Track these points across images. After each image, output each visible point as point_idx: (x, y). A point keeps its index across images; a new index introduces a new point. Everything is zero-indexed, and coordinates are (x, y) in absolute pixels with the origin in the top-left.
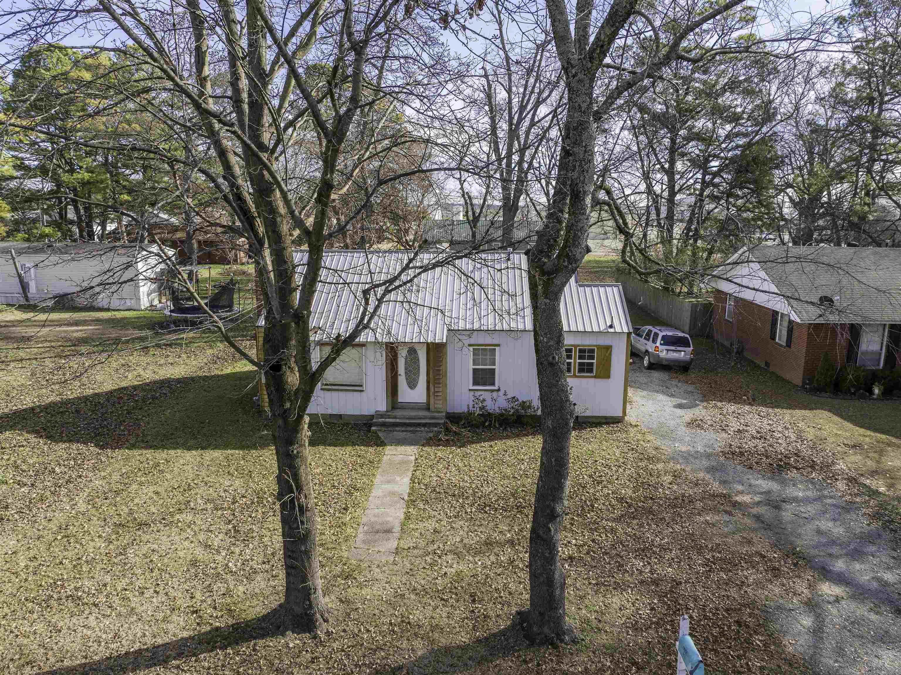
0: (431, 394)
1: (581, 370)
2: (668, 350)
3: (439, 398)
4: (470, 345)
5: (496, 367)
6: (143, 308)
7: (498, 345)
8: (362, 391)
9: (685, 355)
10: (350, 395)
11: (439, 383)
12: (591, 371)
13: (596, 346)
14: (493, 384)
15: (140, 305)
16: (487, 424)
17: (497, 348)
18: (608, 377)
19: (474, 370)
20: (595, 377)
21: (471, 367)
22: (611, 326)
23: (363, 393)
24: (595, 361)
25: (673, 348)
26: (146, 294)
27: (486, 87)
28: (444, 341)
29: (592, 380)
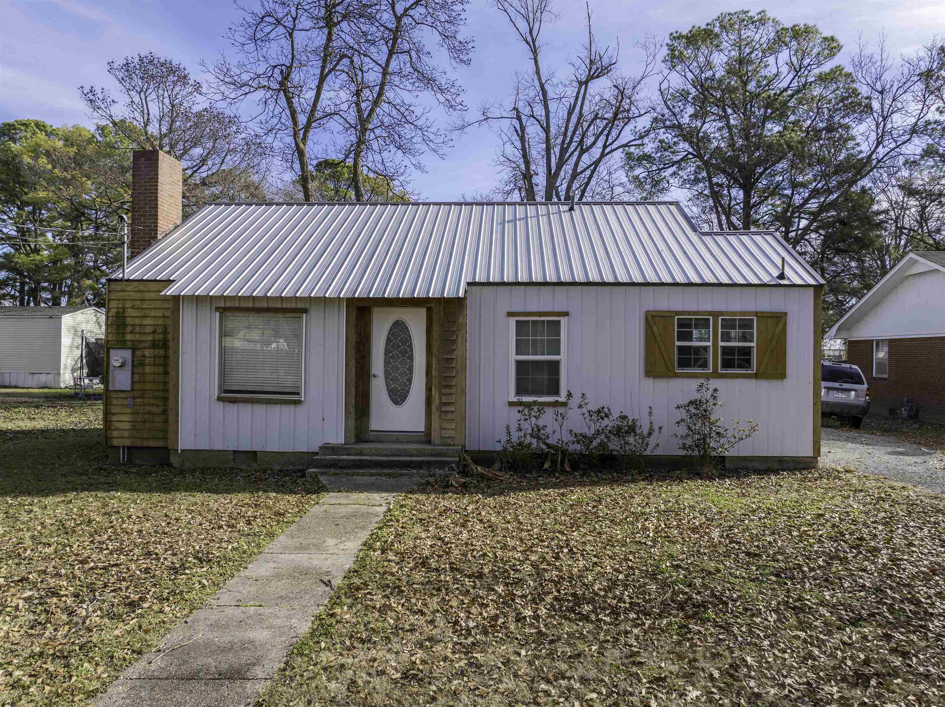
0: (434, 409)
1: (727, 364)
2: (828, 389)
3: (449, 416)
4: (510, 314)
5: (562, 357)
6: (62, 385)
7: (566, 314)
8: (297, 403)
9: (857, 396)
10: (276, 410)
11: (449, 387)
12: (747, 363)
13: (756, 314)
14: (556, 392)
15: (59, 382)
16: (546, 466)
17: (564, 321)
18: (781, 375)
19: (519, 363)
20: (756, 376)
21: (513, 357)
22: (782, 276)
23: (299, 408)
24: (754, 344)
25: (836, 385)
26: (69, 368)
27: (518, 128)
28: (461, 294)
29: (752, 383)
